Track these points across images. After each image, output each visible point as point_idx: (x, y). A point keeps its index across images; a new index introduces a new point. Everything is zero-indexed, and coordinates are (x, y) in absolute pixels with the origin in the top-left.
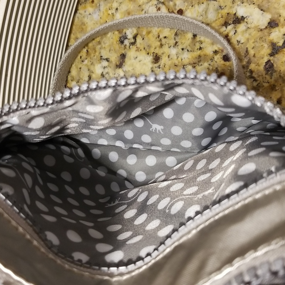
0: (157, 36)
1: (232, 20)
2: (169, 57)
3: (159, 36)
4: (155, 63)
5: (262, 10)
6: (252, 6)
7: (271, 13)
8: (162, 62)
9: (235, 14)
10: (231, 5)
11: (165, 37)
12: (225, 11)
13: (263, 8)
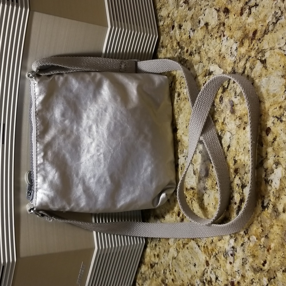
0: (179, 82)
1: (208, 73)
2: (183, 94)
3: (180, 82)
4: (178, 97)
5: (220, 67)
6: (216, 65)
7: (223, 69)
8: (181, 96)
9: (209, 70)
10: (208, 65)
11: (183, 83)
12: (205, 68)
13: (221, 66)
